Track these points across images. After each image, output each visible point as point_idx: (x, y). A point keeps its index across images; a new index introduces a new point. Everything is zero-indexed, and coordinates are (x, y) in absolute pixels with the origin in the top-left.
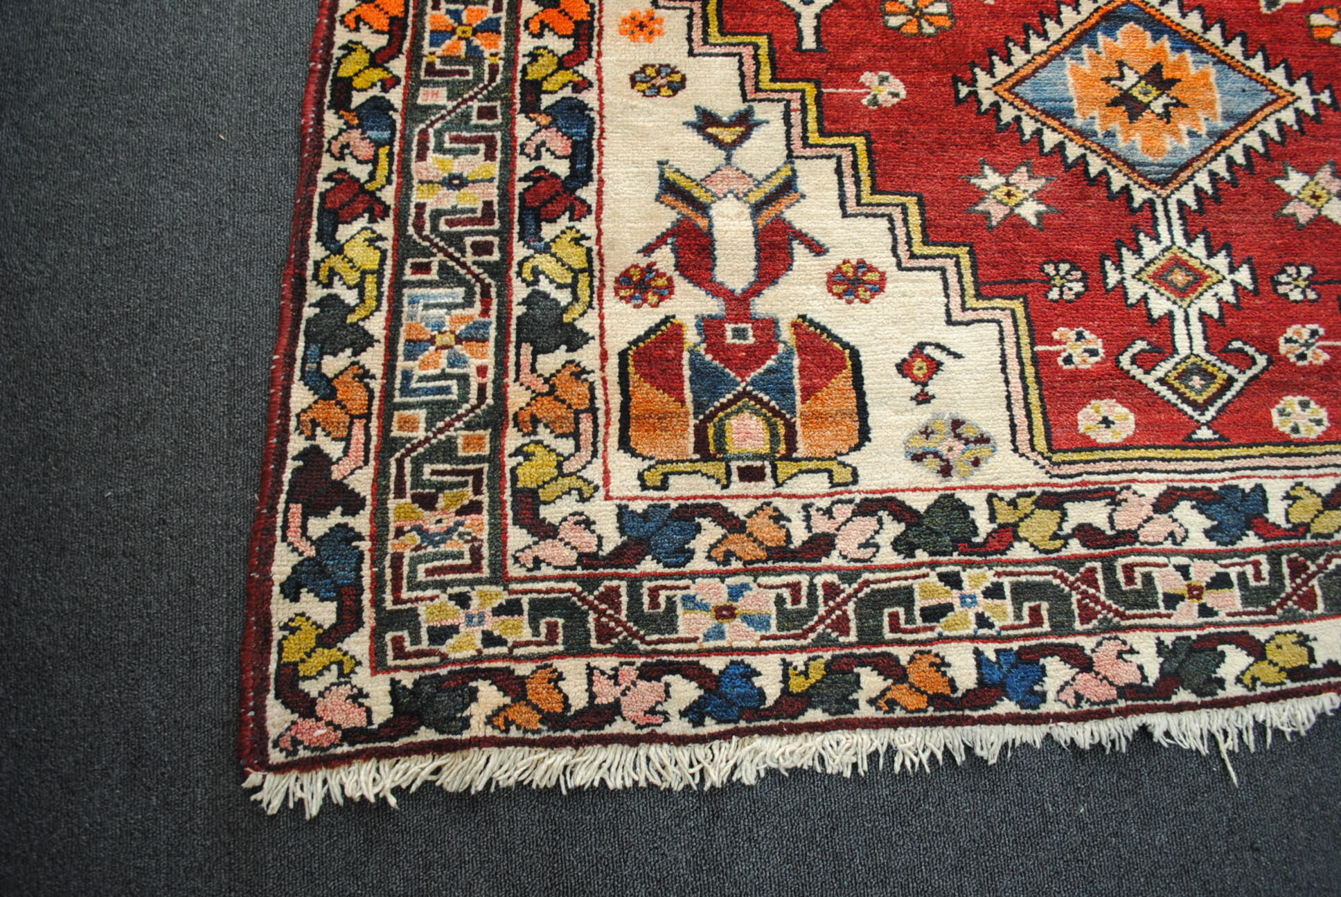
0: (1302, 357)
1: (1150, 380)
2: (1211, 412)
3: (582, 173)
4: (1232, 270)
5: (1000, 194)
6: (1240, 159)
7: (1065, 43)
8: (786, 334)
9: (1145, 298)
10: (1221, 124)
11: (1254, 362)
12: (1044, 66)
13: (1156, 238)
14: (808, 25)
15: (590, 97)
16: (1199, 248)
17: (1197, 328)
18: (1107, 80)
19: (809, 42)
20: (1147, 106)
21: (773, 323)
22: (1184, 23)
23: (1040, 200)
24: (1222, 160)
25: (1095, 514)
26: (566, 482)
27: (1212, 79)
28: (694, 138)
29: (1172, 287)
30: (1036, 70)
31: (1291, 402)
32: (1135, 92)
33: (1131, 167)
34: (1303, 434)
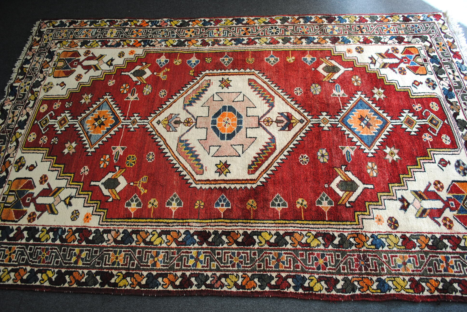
0: (42, 139)
1: (48, 115)
2: (39, 123)
3: (107, 46)
4: (61, 131)
5: (87, 97)
6: (81, 136)
7: (113, 110)
8: (74, 69)
9: (61, 116)
10: (89, 134)
11: (44, 131)
12: (109, 106)
13: (71, 119)
14: (127, 73)
15: (121, 47)
16: (67, 126)
17: (53, 123)
18: (104, 116)
19: (123, 73)
20: (97, 122)
21: (76, 67)
22: (113, 131)
23: (84, 103)
24: (82, 133)
25: (31, 105)
26: (62, 46)
27: (99, 134)
28: (110, 58)
29: (62, 120)
30: (109, 105)
31: (35, 137)
32: (100, 120)
33: (85, 118)
34: (29, 137)
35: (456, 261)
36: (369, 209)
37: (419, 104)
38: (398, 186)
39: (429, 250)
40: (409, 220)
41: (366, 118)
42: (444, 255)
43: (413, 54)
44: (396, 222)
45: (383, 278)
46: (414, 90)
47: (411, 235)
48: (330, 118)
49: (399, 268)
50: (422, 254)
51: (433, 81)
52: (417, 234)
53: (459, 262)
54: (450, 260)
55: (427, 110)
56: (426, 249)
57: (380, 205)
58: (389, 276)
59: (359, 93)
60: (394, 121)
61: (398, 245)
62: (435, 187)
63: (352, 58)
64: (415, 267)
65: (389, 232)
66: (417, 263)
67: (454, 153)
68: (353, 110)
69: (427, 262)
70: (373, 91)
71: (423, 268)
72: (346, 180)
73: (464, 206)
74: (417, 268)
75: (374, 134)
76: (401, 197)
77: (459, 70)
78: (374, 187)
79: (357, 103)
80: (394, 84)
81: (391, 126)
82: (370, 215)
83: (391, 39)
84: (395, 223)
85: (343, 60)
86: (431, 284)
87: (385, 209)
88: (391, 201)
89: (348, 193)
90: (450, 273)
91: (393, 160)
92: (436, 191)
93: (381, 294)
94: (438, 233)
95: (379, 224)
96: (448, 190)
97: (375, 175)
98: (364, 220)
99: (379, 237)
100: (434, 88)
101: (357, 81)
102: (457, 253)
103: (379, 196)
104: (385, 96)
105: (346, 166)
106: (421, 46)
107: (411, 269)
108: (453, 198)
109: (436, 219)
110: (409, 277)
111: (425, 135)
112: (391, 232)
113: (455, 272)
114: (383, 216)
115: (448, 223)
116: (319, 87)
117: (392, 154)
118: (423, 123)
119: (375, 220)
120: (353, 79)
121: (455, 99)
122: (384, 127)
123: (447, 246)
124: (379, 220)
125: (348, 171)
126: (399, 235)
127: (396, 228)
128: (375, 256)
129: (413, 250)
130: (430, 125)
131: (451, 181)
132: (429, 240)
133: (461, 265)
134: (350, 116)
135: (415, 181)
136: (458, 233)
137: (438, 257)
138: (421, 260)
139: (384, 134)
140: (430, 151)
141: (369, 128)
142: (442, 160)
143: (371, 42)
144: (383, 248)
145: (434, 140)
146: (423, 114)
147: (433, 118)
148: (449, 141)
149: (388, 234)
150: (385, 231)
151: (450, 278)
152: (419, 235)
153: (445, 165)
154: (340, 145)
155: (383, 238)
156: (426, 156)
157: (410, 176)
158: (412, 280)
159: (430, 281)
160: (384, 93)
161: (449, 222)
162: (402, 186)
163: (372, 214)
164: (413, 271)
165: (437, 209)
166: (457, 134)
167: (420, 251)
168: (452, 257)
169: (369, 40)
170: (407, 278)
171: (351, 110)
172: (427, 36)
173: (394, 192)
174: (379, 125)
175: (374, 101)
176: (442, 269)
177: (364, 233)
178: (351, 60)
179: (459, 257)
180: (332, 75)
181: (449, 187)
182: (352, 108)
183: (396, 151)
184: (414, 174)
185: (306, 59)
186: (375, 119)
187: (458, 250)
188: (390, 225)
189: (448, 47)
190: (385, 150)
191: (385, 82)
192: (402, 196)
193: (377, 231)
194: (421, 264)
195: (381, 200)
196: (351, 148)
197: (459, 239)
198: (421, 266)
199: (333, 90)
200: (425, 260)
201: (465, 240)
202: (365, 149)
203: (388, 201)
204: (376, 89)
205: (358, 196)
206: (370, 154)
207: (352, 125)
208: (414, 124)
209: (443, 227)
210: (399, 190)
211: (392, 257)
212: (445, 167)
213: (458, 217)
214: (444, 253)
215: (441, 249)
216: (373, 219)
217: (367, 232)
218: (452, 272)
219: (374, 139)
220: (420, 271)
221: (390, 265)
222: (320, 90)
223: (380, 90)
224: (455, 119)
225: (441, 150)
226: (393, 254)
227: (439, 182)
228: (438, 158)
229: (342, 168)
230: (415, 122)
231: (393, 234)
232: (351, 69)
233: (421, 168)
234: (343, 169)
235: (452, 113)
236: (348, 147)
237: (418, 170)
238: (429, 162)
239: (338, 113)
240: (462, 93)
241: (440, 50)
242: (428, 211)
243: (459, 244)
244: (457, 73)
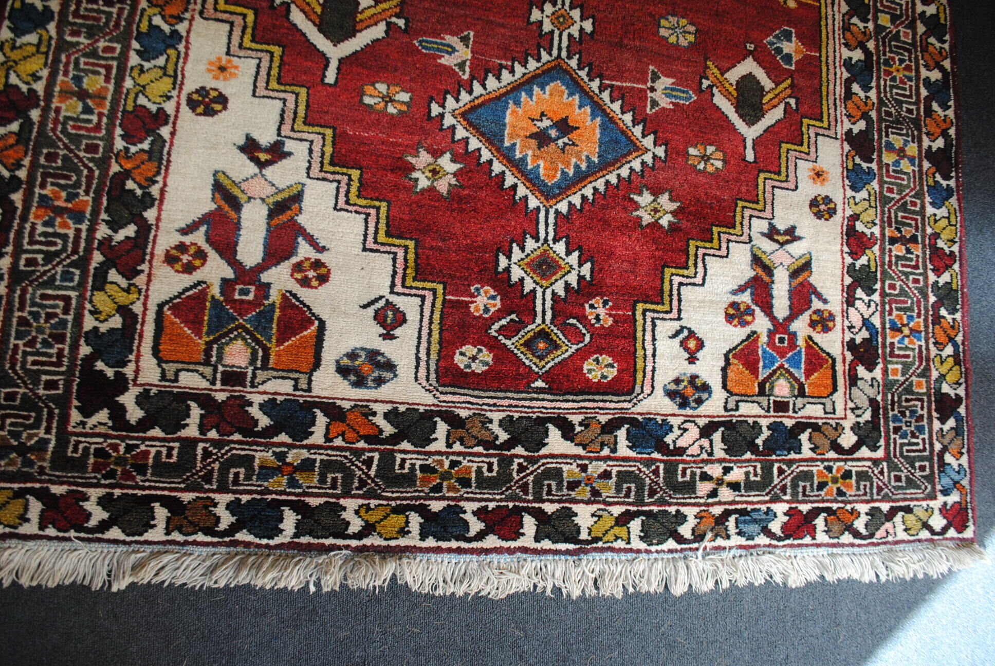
35: (65, 237)
36: (257, 50)
37: (610, 321)
38: (323, 154)
39: (111, 173)
40: (211, 148)
41: (566, 140)
42: (89, 210)
43: (808, 374)
44: (209, 112)
45: (52, 27)
46: (665, 328)
47: (165, 141)
48: (570, 35)
49: (71, 75)
50: (101, 150)
51: (699, 402)
52: (165, 158)
53: (59, 247)
54: (70, 222)
55: (587, 339)
56: (115, 168)
57: (268, 83)
58: (53, 43)
59: (660, 151)
60: (551, 220)
61: (140, 95)
62: (308, 259)
63: (791, 175)
64: (67, 118)
65: (182, 83)
66: (80, 128)
67: (423, 364)
68: (598, 112)
69: (77, 156)
70: (666, 196)
71: (61, 140)
72: (360, 17)
73: (236, 329)
74: (64, 124)
75: (507, 144)
76: (286, 149)
77: (739, 507)
78: (330, 85)
79: (623, 132)
80: (692, 269)
81: (533, 203)
82: (241, 46)
83: (866, 323)
84: (207, 106)
85: (785, 146)
86: (12, 146)
87: (254, 95)
88: (278, 118)
89: (319, 10)
90: (34, 209)
91: (413, 169)
92: (294, 260)
93: (8, 9)
94: (158, 219)
95: (211, 63)
96: (295, 296)
97: (367, 100)
98: (227, 27)
99: (171, 52)
100: (671, 394)
101: (706, 158)
102: (89, 250)
103: (297, 89)
104: (644, 223)
105: (406, 31)
106: (840, 412)
107: (63, 106)
108: (266, 302)
109: (203, 229)
110: (41, 93)
111: (493, 298)
112: (181, 89)
113: (33, 224)
114: (233, 82)
115: (185, 258)
116: (683, 43)
117: (434, 172)
118: (539, 309)
119: (225, 58)
120: (710, 149)
121: (624, 450)
122: (530, 181)
123: (116, 231)
124: (222, 69)
125: (386, 32)
126: (169, 107)
127: (192, 104)
128: (117, 25)
129: (119, 131)
130: (530, 327)
131: (324, 318)
132: (141, 187)
133: (53, 249)
134: (577, 97)
135: (335, 209)
136: (149, 276)
137: (87, 193)
138: (84, 142)
139: (508, 173)
140: (434, 291)
141: (532, 136)
142: (401, 319)
143: (855, 255)
144: (138, 52)
145: (475, 318)
146: (572, 321)
147: (557, 347)
148: (469, 366)
149: (177, 80)
150: (186, 74)
151: (19, 205)
152: (160, 163)
153: (379, 317)
154: (474, 36)
155: (167, 60)
156: (417, 270)
157: (353, 198)
158: (32, 99)
159: (21, 148)
160: (655, 225)
161: (190, 262)
162: (322, 163)
163: (242, 53)
164: (58, 110)
165: (236, 244)
166: (491, 401)
167: (111, 150)
168: (78, 231)
169: (864, 253)
170: (40, 87)
171: (598, 108)
172: (880, 453)
173: (305, 136)
174: (542, 171)
175: (629, 185)
176: (48, 191)
177: (187, 15)
178: (783, 169)
179: (75, 251)
180: (727, 95)
181: (302, 302)
182: (604, 111)
183: (442, 186)
184: (356, 212)
185: (790, 41)
186: (560, 166)
187: (97, 258)
188: (202, 91)
189: (835, 506)
190: (448, 156)
191: (699, 243)
192: (289, 154)
193: (190, 52)
194: (76, 139)
195: (285, 91)
196: (464, 62)
197: (130, 273)
198: (68, 135)
199: (673, 80)
200: (82, 154)
201: (123, 289)
202: (457, 100)
203: (278, 111)
204: (674, 206)
205: (304, 35)
206: (441, 110)
207: (543, 89)
208: (538, 279)
209: (177, 238)
210: (311, 151)
211: (108, 68)
212: (375, 318)
213: (201, 297)
214: (95, 213)
215: (107, 210)
216: (228, 53)
217: (191, 25)
218: (37, 217)
219: (493, 139)
220: (54, 130)
221: (85, 55)
222: (672, 40)
223: (669, 217)
224: (550, 420)
225: (436, 328)
226: (114, 71)
227: (323, 279)
228: (409, 305)
229: (398, 16)
230: (545, 283)
231: (174, 93)
232: (750, 156)
233: (376, 242)
234: (394, 20)
235: (576, 419)
236: (469, 56)
237: (371, 230)
238: (395, 273)
239: (590, 65)
240: (648, 481)
241: (820, 472)
242: (233, 214)
243: (115, 266)
244: (730, 499)
